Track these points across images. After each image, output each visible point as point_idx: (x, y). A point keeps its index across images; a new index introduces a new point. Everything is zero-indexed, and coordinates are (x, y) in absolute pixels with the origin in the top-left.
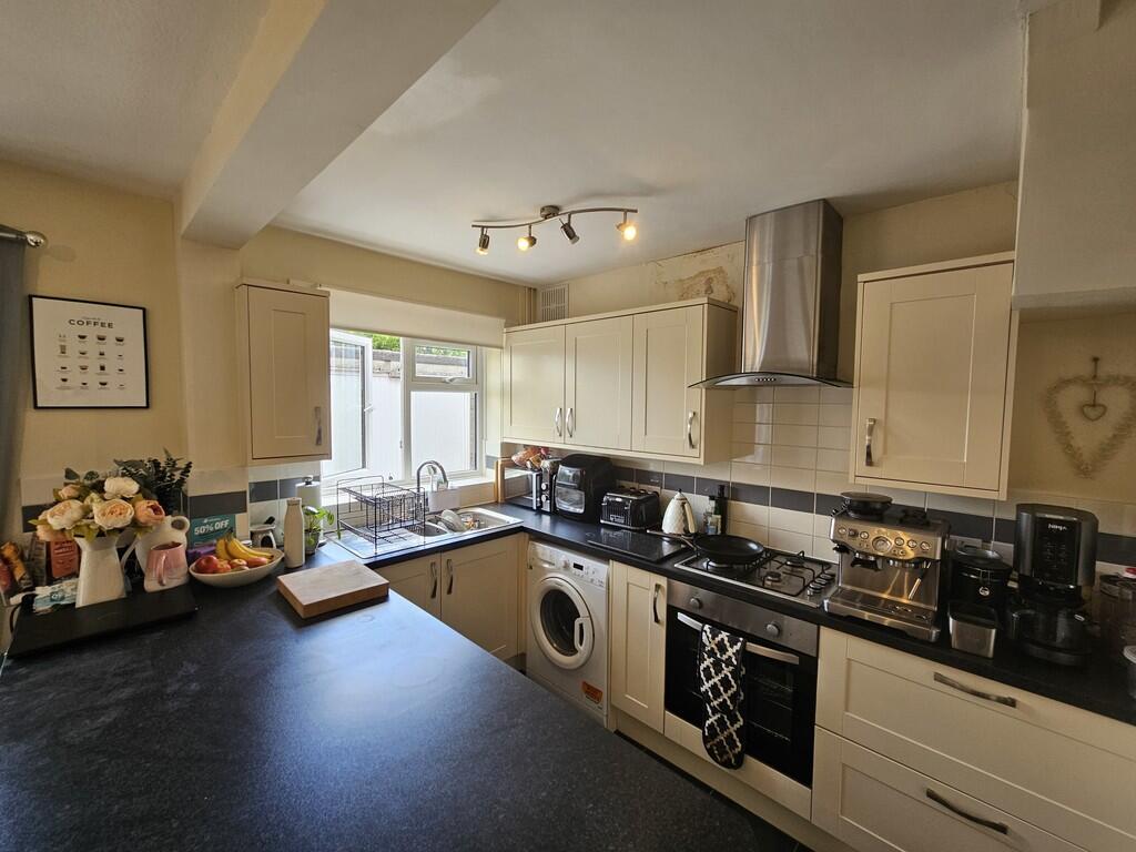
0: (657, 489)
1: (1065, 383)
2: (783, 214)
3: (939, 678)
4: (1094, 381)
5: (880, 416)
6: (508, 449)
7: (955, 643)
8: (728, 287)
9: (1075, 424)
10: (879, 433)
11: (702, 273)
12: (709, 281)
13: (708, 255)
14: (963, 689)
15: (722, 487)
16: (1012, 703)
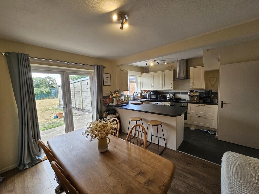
0: (165, 94)
1: (211, 78)
2: (180, 61)
3: (199, 105)
4: (213, 78)
5: (193, 82)
6: (142, 91)
7: (200, 102)
8: (174, 68)
9: (212, 82)
10: (193, 84)
11: (170, 66)
12: (171, 67)
13: (171, 64)
14: (201, 106)
15: (174, 93)
16: (205, 106)
